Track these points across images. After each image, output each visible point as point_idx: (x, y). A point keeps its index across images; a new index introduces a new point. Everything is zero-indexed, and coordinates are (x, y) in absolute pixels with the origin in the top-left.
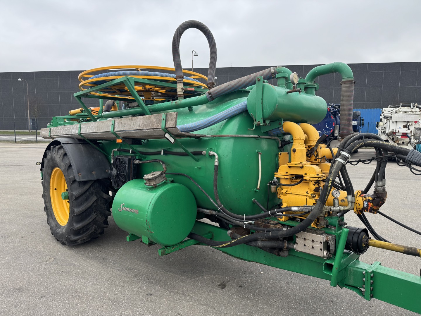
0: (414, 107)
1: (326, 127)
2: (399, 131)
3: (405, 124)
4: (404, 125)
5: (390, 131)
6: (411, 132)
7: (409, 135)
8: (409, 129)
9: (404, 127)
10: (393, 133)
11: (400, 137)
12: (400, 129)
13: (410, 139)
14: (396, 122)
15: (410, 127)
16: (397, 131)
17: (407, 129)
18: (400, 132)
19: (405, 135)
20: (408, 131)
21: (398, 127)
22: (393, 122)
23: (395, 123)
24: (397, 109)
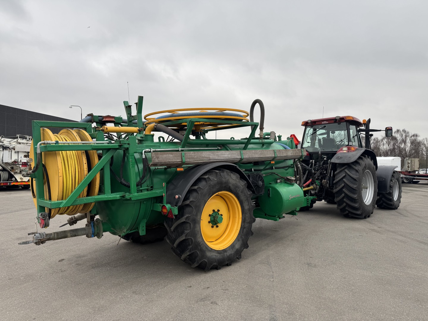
0: (29, 139)
2: (21, 161)
3: (26, 154)
4: (24, 155)
9: (24, 157)
12: (21, 159)
14: (18, 152)
21: (19, 157)
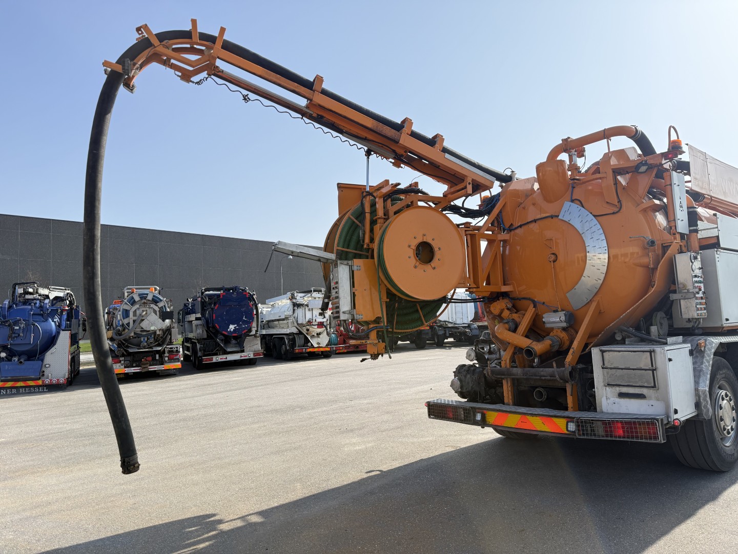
1: (244, 318)
5: (307, 320)
6: (327, 320)
7: (325, 324)
8: (325, 317)
10: (310, 323)
11: (316, 327)
13: (327, 329)
15: (326, 315)
16: (314, 321)
17: (323, 317)
18: (317, 321)
19: (321, 325)
20: (325, 320)
22: (309, 310)
23: (311, 311)
24: (310, 295)
